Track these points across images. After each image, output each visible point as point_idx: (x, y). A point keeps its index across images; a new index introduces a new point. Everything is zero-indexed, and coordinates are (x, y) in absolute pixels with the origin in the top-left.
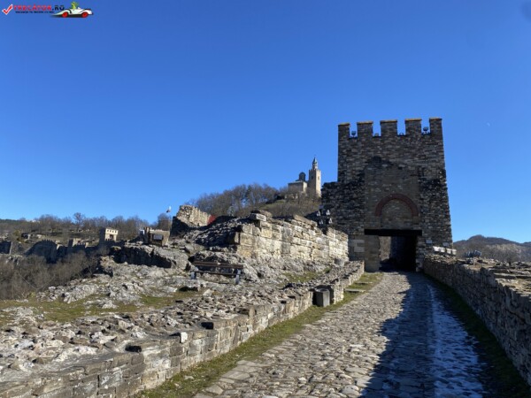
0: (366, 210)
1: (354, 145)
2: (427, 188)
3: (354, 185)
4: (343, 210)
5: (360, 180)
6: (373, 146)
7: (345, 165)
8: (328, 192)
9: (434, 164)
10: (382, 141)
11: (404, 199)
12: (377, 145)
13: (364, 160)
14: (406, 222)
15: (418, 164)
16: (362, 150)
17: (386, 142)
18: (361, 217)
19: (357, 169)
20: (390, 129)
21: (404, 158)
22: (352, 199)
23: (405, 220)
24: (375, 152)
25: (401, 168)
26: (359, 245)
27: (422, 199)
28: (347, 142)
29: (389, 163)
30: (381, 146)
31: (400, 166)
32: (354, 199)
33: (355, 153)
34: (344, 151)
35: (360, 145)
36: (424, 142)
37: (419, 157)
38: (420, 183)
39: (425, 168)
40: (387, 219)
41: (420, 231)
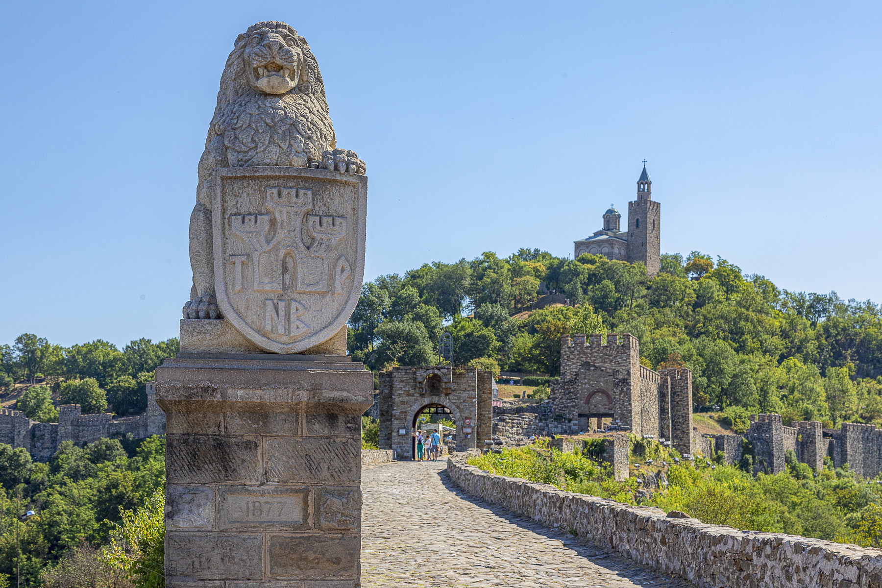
0: (579, 400)
1: (572, 353)
2: (618, 385)
3: (571, 383)
4: (564, 401)
5: (576, 379)
6: (585, 353)
7: (566, 368)
8: (554, 388)
9: (624, 368)
10: (591, 350)
11: (604, 392)
12: (587, 353)
13: (578, 364)
14: (605, 408)
15: (614, 368)
16: (577, 357)
17: (593, 350)
18: (576, 405)
19: (574, 370)
20: (597, 341)
21: (605, 363)
22: (570, 392)
23: (605, 407)
24: (586, 358)
26: (575, 425)
27: (615, 392)
28: (567, 350)
29: (594, 366)
30: (590, 354)
31: (602, 369)
32: (572, 393)
33: (573, 359)
34: (565, 357)
35: (576, 352)
36: (618, 352)
37: (615, 363)
38: (614, 381)
39: (618, 371)
40: (593, 406)
41: (613, 414)
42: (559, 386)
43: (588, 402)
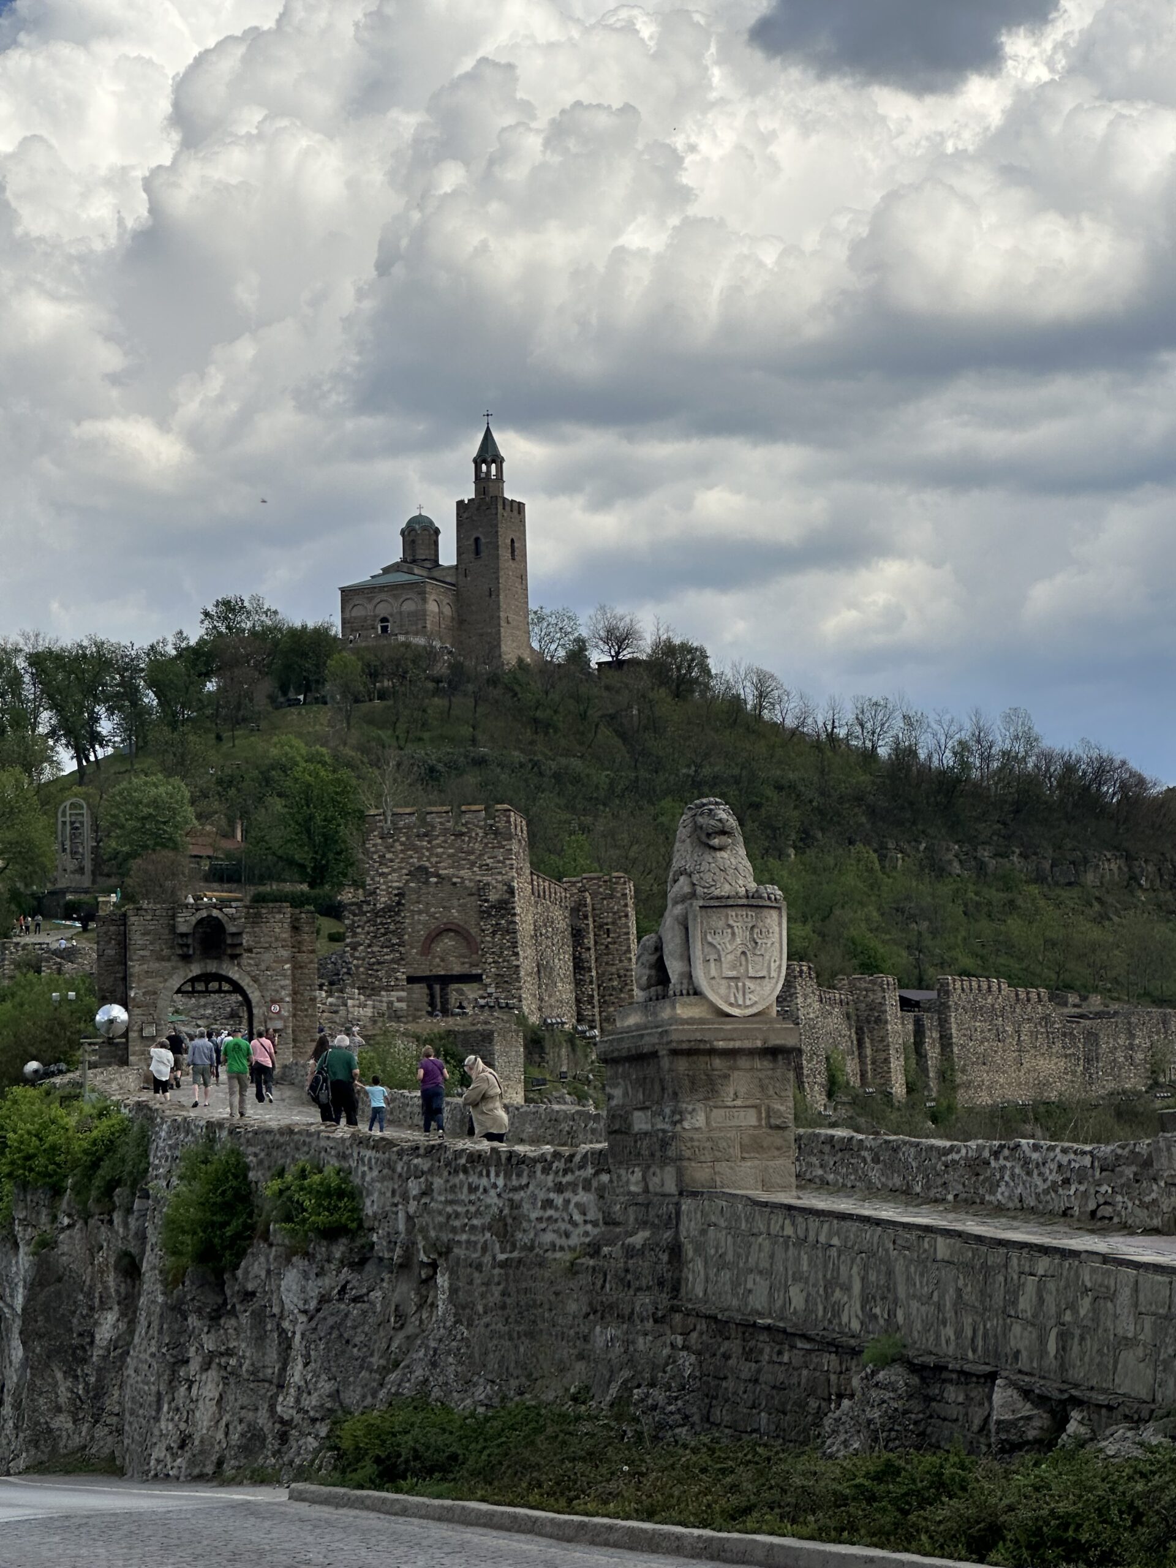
0: (408, 947)
1: (389, 848)
2: (490, 915)
3: (390, 911)
4: (375, 949)
5: (399, 903)
6: (416, 849)
7: (377, 879)
8: (354, 922)
9: (499, 878)
10: (429, 842)
11: (460, 930)
12: (423, 847)
13: (405, 871)
14: (463, 963)
15: (478, 878)
16: (401, 856)
17: (434, 842)
18: (402, 959)
19: (395, 884)
20: (441, 823)
21: (460, 868)
22: (387, 931)
23: (462, 960)
24: (420, 859)
25: (454, 884)
26: (399, 1000)
27: (483, 931)
28: (379, 841)
29: (438, 876)
30: (428, 849)
31: (455, 880)
32: (391, 932)
33: (392, 861)
34: (374, 857)
35: (397, 848)
36: (486, 844)
37: (480, 867)
38: (481, 906)
39: (488, 884)
40: (438, 960)
41: (481, 975)
42: (364, 918)
43: (426, 948)
